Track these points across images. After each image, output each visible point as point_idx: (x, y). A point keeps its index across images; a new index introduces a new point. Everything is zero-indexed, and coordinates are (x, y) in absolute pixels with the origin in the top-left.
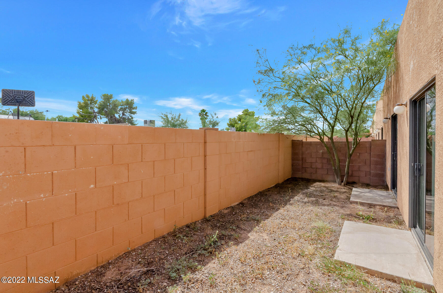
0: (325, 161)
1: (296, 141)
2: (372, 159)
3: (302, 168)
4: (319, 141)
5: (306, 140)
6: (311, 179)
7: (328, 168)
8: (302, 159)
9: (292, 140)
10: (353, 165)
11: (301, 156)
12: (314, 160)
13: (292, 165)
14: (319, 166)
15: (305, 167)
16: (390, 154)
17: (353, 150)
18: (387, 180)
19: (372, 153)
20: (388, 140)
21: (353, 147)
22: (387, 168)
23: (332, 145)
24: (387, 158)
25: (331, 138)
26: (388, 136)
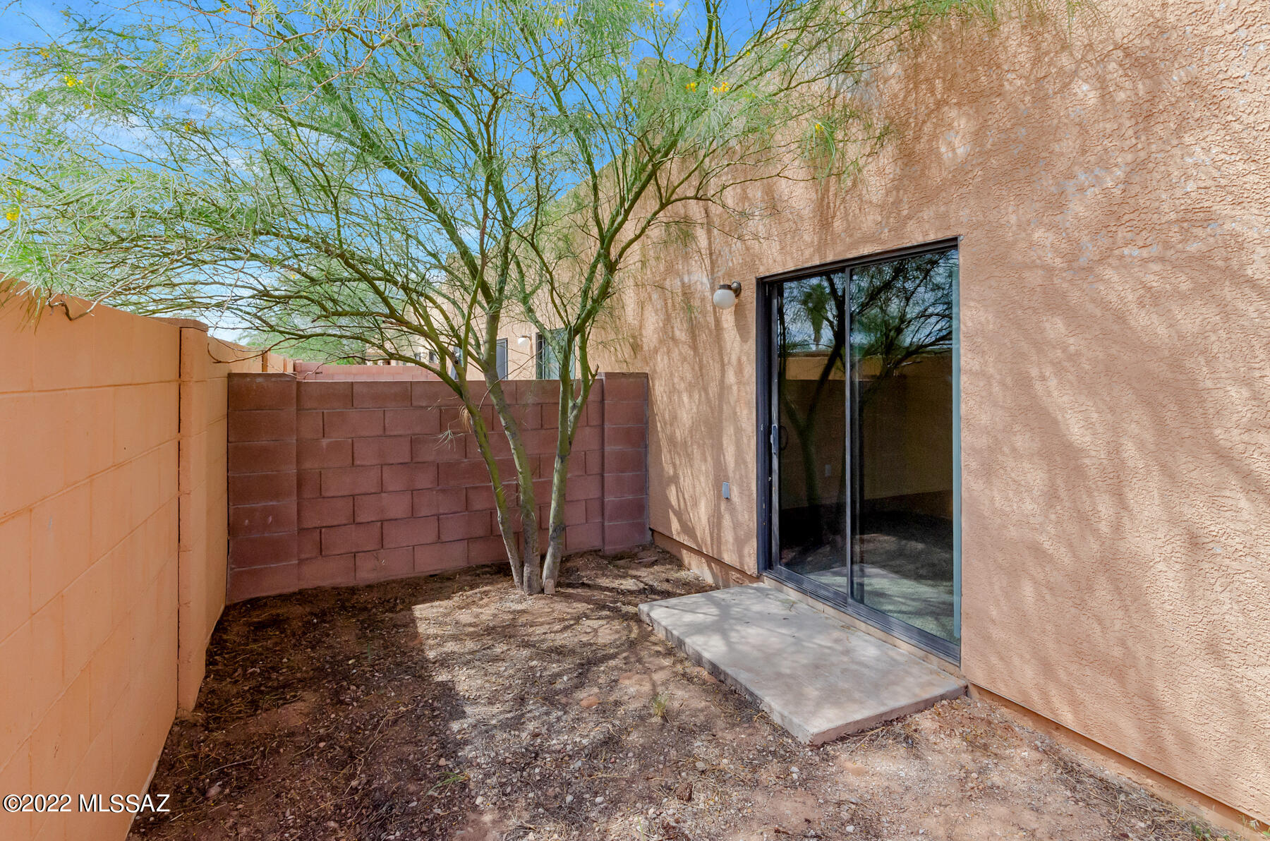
0: (424, 480)
1: (259, 380)
2: (608, 449)
3: (302, 530)
4: (434, 378)
5: (264, 366)
6: (352, 583)
7: (441, 511)
8: (300, 485)
9: (231, 376)
10: (545, 482)
11: (292, 470)
12: (367, 482)
13: (232, 529)
14: (397, 506)
15: (317, 523)
16: (739, 430)
17: (576, 417)
18: (675, 525)
19: (607, 426)
20: (689, 376)
21: (574, 406)
22: (675, 479)
23: (493, 398)
24: (672, 440)
25: (489, 365)
26: (684, 359)
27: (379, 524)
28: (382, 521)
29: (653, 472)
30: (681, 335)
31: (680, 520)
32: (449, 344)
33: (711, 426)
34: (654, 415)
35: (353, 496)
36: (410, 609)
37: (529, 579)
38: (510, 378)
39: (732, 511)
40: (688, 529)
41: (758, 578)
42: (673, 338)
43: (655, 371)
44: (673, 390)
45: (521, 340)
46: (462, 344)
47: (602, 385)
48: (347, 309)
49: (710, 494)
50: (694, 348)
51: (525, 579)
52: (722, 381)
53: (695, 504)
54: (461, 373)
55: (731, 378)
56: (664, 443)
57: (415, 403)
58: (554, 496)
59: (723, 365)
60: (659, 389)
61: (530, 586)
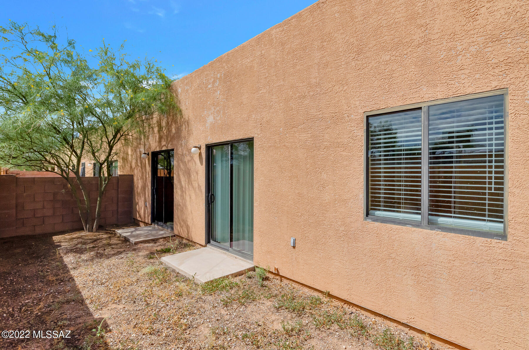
0: (58, 205)
1: (5, 177)
2: (119, 196)
3: (17, 219)
4: (60, 176)
6: (33, 234)
7: (64, 214)
8: (17, 206)
10: (94, 204)
11: (14, 202)
12: (39, 206)
14: (49, 212)
15: (22, 217)
16: (148, 188)
17: (105, 187)
18: (138, 216)
19: (119, 189)
20: (141, 175)
21: (105, 183)
22: (138, 203)
23: (78, 181)
24: (138, 193)
25: (77, 173)
26: (140, 171)
27: (43, 217)
28: (44, 217)
29: (134, 202)
30: (139, 164)
31: (139, 214)
32: (64, 167)
33: (144, 187)
34: (134, 186)
35: (34, 210)
36: (52, 237)
37: (88, 228)
38: (86, 176)
39: (147, 209)
40: (140, 216)
41: (151, 224)
42: (138, 165)
43: (134, 174)
44: (138, 179)
45: (89, 165)
46: (67, 167)
47: (118, 179)
48: (33, 159)
49: (144, 206)
50: (142, 168)
51: (87, 228)
52: (146, 177)
53: (141, 209)
54: (67, 175)
55: (147, 176)
56: (136, 194)
57: (55, 183)
58: (97, 207)
59: (146, 173)
60: (135, 179)
61: (88, 230)
